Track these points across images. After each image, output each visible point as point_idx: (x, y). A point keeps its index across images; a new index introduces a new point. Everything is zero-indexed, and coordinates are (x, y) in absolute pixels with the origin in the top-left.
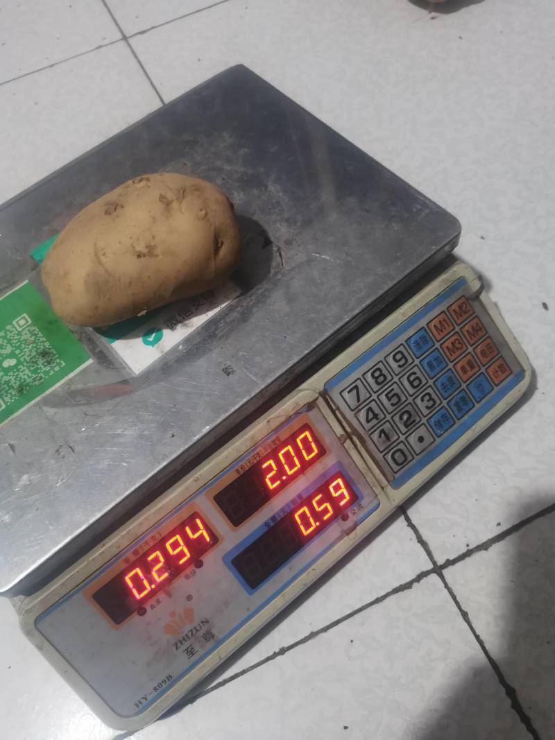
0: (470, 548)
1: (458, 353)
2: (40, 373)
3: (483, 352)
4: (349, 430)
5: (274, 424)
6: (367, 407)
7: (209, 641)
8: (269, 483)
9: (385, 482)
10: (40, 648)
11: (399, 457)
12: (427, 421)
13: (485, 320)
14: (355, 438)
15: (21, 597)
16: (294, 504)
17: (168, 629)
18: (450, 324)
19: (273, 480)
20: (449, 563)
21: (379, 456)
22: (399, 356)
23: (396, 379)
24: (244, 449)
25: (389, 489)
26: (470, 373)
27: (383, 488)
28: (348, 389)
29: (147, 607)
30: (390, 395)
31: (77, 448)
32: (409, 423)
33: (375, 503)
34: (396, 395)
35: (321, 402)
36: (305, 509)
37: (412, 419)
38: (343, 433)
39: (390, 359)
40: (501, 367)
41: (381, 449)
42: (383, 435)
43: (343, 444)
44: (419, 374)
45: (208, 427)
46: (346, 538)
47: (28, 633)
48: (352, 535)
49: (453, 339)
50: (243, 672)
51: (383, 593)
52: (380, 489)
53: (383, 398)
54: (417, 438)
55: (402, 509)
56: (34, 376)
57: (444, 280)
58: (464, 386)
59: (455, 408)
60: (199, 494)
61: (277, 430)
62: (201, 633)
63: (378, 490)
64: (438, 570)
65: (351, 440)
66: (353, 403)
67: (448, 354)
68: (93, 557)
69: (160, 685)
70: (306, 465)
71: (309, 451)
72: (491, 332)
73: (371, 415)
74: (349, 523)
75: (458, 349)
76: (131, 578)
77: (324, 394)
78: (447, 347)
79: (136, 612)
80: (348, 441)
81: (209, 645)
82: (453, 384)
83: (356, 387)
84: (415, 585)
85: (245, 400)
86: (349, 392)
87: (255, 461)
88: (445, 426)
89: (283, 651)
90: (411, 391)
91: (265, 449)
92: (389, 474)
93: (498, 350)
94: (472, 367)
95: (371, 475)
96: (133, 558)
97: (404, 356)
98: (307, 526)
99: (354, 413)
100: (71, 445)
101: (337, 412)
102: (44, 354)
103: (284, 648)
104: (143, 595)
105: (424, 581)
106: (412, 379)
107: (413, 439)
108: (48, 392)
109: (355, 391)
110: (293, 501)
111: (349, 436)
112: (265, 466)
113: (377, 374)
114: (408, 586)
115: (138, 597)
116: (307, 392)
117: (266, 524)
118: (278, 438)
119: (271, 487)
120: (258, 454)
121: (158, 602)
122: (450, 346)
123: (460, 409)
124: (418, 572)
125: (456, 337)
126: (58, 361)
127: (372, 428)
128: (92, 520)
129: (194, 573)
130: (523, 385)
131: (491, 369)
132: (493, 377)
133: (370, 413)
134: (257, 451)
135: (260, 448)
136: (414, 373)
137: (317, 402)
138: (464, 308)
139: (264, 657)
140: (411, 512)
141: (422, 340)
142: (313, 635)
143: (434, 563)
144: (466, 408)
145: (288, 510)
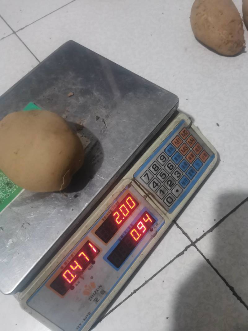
0: (205, 232)
1: (186, 152)
2: (7, 193)
3: (196, 150)
5: (115, 197)
6: (153, 181)
7: (103, 294)
8: (117, 222)
9: (165, 212)
10: (31, 313)
11: (169, 200)
12: (179, 183)
13: (195, 136)
15: (18, 293)
16: (129, 229)
17: (85, 293)
18: (181, 140)
19: (119, 220)
20: (198, 240)
21: (161, 201)
23: (163, 167)
24: (104, 209)
25: (168, 214)
26: (192, 159)
27: (165, 214)
28: (144, 175)
29: (74, 285)
30: (161, 175)
31: (31, 223)
32: (171, 185)
33: (164, 221)
34: (164, 174)
35: (133, 183)
36: (134, 230)
37: (172, 183)
38: (145, 194)
39: (159, 159)
40: (204, 154)
41: (162, 198)
42: (161, 192)
43: (145, 199)
44: (172, 164)
45: (87, 203)
46: (154, 238)
47: (24, 308)
48: (156, 236)
49: (183, 146)
50: (120, 304)
51: (172, 258)
52: (164, 215)
53: (159, 176)
54: (175, 190)
55: (174, 221)
56: (5, 194)
57: (175, 122)
58: (191, 165)
59: (189, 175)
60: (89, 232)
61: (116, 199)
62: (99, 292)
63: (163, 216)
64: (193, 244)
65: (149, 196)
66: (147, 181)
67: (182, 153)
68: (47, 269)
69: (86, 318)
70: (131, 211)
71: (132, 205)
72: (198, 140)
74: (154, 232)
75: (186, 150)
76: (65, 275)
77: (134, 180)
78: (181, 150)
79: (70, 289)
80: (147, 197)
81: (104, 296)
82: (187, 165)
84: (185, 252)
85: (101, 189)
86: (144, 177)
87: (110, 214)
88: (186, 184)
89: (135, 291)
90: (170, 171)
91: (113, 208)
92: (166, 207)
93: (202, 148)
94: (193, 156)
95: (159, 210)
96: (64, 266)
97: (164, 157)
98: (136, 236)
99: (148, 185)
100: (28, 222)
101: (141, 186)
102: (8, 184)
103: (135, 290)
104: (72, 281)
105: (188, 249)
106: (169, 166)
107: (174, 192)
108: (13, 201)
109: (146, 175)
110: (129, 227)
111: (147, 195)
112: (114, 215)
113: (154, 167)
114: (182, 253)
115: (70, 282)
116: (126, 180)
117: (119, 239)
118: (118, 202)
119: (118, 223)
120: (111, 210)
121: (79, 282)
122: (183, 149)
123: (191, 175)
124: (185, 246)
125: (184, 145)
126: (15, 186)
127: (156, 190)
128: (44, 254)
129: (92, 267)
130: (215, 160)
131: (201, 156)
132: (202, 159)
133: (155, 184)
134: (110, 209)
135: (111, 208)
136: (170, 163)
137: (132, 183)
138: (185, 132)
139: (128, 296)
140: (178, 222)
141: (171, 149)
142: (146, 282)
143: (191, 241)
144: (193, 174)
145: (127, 232)
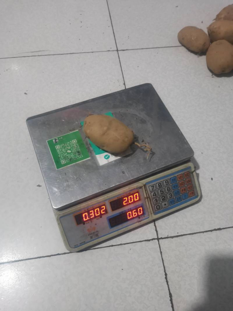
0: (168, 236)
1: (182, 186)
2: (76, 157)
3: (189, 187)
4: (148, 196)
5: (130, 189)
6: (154, 192)
7: (97, 236)
8: (124, 203)
9: (152, 212)
10: (59, 224)
11: (158, 207)
12: (168, 200)
13: (192, 179)
14: (149, 199)
15: (57, 211)
16: (128, 210)
17: (88, 230)
18: (183, 177)
20: (162, 238)
22: (167, 182)
23: (164, 187)
25: (153, 214)
26: (184, 192)
30: (161, 191)
32: (163, 199)
33: (148, 217)
34: (163, 191)
36: (130, 212)
37: (165, 199)
38: (146, 196)
39: (164, 182)
40: (192, 193)
41: (154, 204)
42: (156, 200)
43: (145, 200)
46: (138, 223)
47: (57, 220)
48: (140, 223)
51: (142, 240)
52: (150, 213)
53: (159, 191)
55: (154, 221)
57: (185, 166)
58: (181, 195)
59: (177, 200)
60: (107, 200)
64: (158, 239)
65: (148, 199)
66: (151, 190)
67: (180, 185)
69: (82, 243)
71: (136, 198)
72: (193, 183)
73: (155, 194)
74: (140, 219)
76: (84, 215)
77: (145, 186)
79: (83, 223)
82: (179, 193)
83: (153, 186)
84: (151, 241)
85: (126, 181)
86: (151, 187)
87: (123, 197)
88: (173, 203)
92: (154, 211)
93: (193, 188)
94: (185, 190)
95: (149, 209)
96: (86, 210)
99: (151, 192)
101: (146, 191)
102: (78, 152)
103: (113, 245)
104: (86, 220)
105: (154, 240)
107: (163, 204)
111: (147, 198)
112: (124, 199)
113: (160, 184)
114: (149, 240)
115: (84, 220)
116: (141, 184)
117: (120, 213)
118: (130, 193)
122: (181, 183)
124: (153, 238)
125: (183, 181)
126: (82, 155)
127: (154, 198)
129: (99, 219)
130: (197, 199)
132: (189, 194)
135: (125, 194)
136: (169, 187)
137: (143, 187)
138: (188, 174)
139: (107, 246)
140: (156, 222)
141: (174, 179)
143: (158, 237)
144: (180, 200)
145: (126, 211)
